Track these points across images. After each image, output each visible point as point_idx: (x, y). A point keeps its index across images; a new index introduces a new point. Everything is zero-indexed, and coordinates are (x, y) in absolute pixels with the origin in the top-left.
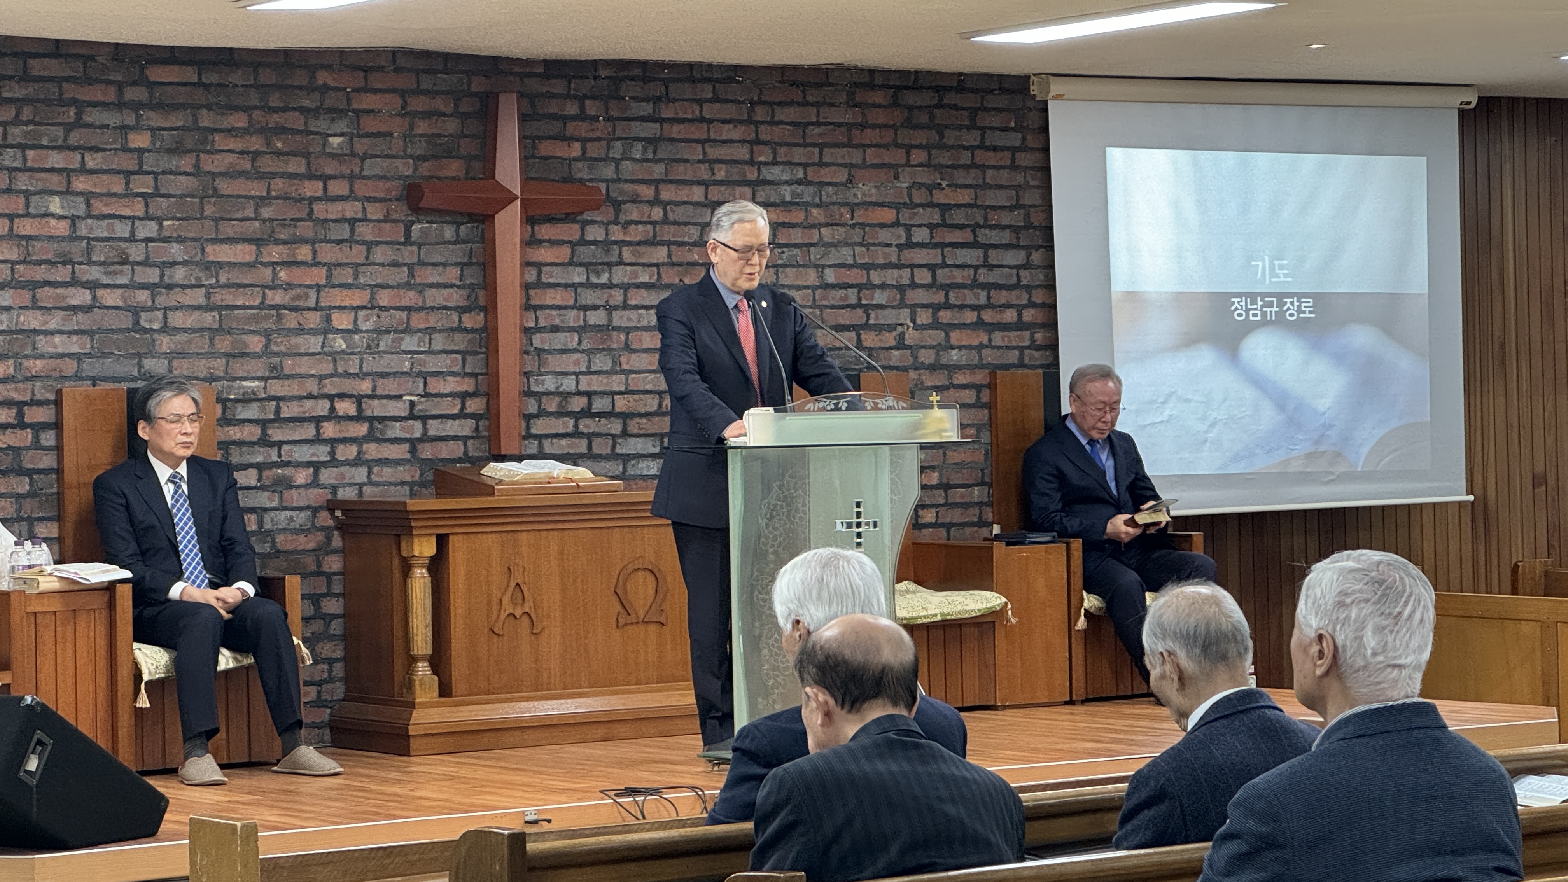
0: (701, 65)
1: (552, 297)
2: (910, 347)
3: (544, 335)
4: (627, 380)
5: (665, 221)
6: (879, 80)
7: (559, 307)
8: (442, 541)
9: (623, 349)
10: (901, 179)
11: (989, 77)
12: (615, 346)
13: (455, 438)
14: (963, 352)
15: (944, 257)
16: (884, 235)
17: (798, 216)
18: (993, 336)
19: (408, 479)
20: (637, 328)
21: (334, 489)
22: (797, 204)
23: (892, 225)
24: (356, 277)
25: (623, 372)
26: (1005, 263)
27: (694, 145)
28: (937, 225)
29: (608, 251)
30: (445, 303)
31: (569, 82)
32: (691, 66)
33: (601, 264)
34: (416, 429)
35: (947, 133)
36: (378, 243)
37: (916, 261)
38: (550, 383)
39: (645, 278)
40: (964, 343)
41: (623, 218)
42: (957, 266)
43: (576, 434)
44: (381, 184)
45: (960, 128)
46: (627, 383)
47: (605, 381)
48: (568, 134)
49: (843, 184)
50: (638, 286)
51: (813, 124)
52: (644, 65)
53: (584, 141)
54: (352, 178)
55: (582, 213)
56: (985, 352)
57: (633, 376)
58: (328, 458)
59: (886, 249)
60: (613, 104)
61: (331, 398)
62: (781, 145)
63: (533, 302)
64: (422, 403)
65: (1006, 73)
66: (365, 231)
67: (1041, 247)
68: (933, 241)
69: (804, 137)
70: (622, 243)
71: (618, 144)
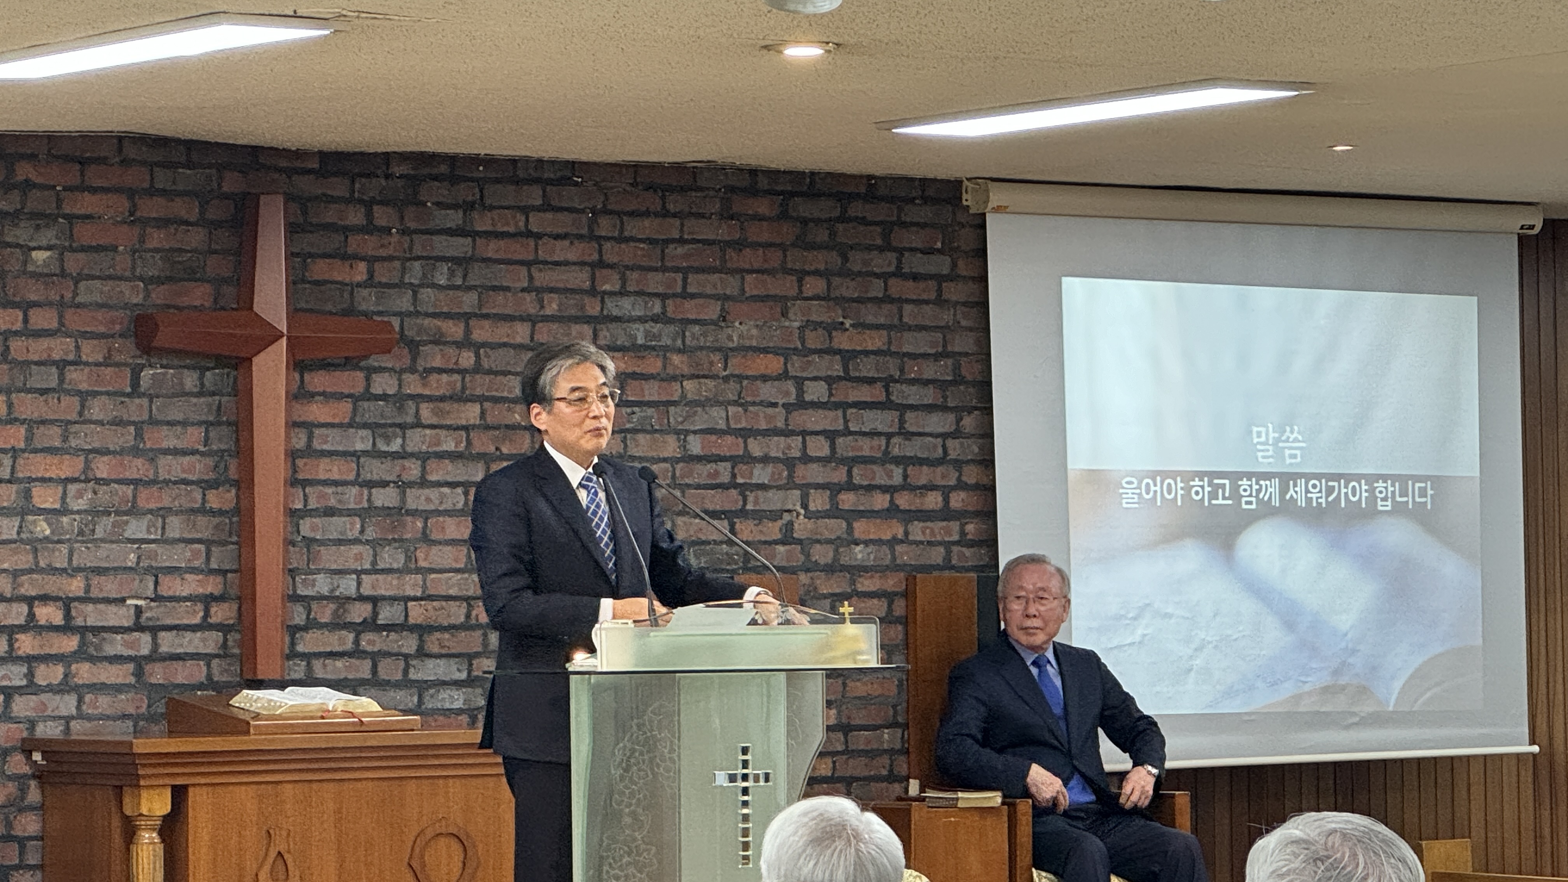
0: (527, 160)
1: (327, 469)
2: (800, 542)
3: (316, 520)
4: (424, 581)
5: (477, 369)
6: (763, 183)
7: (336, 483)
8: (179, 794)
9: (418, 540)
10: (791, 315)
11: (909, 180)
12: (408, 536)
13: (195, 656)
14: (871, 548)
15: (846, 421)
16: (767, 391)
17: (653, 365)
18: (910, 528)
19: (131, 710)
20: (438, 513)
21: (32, 724)
22: (653, 348)
23: (778, 378)
24: (65, 439)
25: (418, 570)
26: (927, 430)
27: (517, 267)
28: (839, 378)
29: (401, 409)
30: (184, 476)
31: (353, 182)
32: (514, 161)
33: (392, 425)
34: (144, 644)
35: (851, 254)
36: (95, 394)
37: (810, 427)
38: (322, 585)
39: (449, 445)
40: (872, 537)
41: (421, 364)
42: (864, 434)
43: (357, 653)
44: (99, 315)
45: (869, 248)
46: (424, 587)
47: (395, 582)
48: (350, 251)
49: (714, 323)
50: (441, 456)
51: (673, 241)
52: (452, 159)
53: (371, 261)
54: (61, 305)
55: (366, 357)
56: (899, 548)
57: (433, 576)
58: (24, 682)
59: (770, 411)
60: (410, 212)
61: (30, 601)
62: (632, 269)
63: (300, 476)
64: (151, 608)
65: (931, 176)
66: (77, 377)
67: (976, 408)
68: (832, 399)
69: (663, 259)
70: (418, 398)
71: (417, 264)
